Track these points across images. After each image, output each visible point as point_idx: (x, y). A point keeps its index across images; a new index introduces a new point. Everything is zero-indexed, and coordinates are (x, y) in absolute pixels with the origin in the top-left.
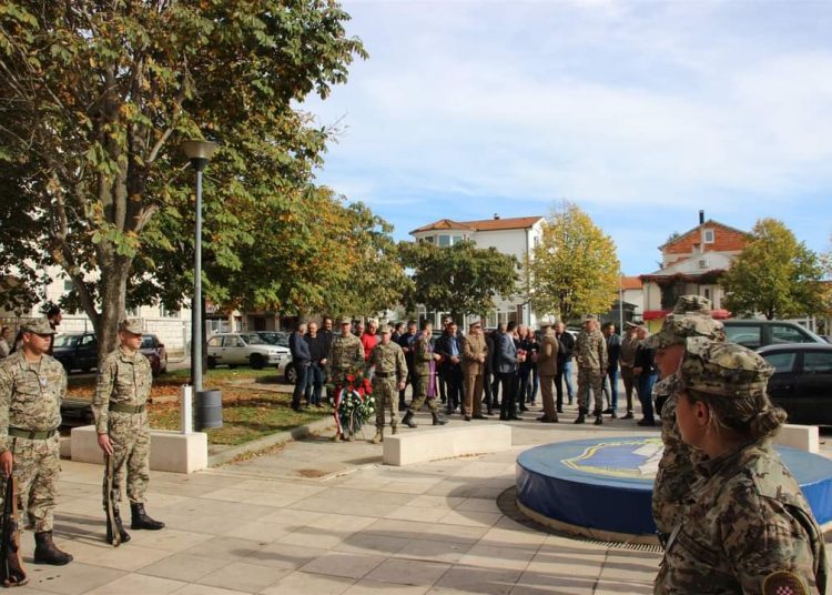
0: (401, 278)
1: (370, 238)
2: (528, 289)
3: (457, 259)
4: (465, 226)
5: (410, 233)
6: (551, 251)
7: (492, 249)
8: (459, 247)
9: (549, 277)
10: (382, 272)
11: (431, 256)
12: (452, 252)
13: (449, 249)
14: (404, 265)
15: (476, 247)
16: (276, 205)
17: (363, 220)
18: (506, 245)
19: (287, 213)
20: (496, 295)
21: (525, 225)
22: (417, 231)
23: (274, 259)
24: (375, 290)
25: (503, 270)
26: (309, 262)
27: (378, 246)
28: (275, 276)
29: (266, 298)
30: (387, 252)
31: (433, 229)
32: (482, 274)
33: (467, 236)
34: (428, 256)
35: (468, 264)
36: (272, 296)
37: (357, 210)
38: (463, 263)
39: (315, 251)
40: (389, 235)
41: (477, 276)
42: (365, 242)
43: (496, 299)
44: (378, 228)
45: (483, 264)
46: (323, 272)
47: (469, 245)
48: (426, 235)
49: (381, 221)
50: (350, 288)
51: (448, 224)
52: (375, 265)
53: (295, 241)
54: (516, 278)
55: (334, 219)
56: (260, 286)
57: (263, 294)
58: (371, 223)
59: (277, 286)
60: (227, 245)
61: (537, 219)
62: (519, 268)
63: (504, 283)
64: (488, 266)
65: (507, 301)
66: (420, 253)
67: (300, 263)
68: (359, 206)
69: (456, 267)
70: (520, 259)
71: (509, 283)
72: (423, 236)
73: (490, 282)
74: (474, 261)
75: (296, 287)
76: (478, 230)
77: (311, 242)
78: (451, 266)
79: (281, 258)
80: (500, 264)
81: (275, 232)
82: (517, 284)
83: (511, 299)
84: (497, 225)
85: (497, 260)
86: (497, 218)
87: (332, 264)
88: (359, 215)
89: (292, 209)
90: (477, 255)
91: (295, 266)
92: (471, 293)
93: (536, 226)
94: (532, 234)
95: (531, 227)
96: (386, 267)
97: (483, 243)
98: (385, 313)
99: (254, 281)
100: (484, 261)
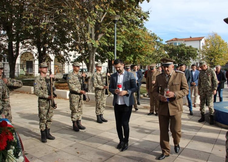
0: (165, 54)
1: (156, 43)
2: (200, 58)
3: (180, 49)
4: (181, 40)
5: (166, 42)
6: (207, 47)
7: (190, 46)
8: (181, 46)
9: (207, 54)
10: (160, 53)
11: (173, 48)
12: (179, 47)
13: (178, 46)
14: (165, 50)
15: (186, 46)
16: (135, 33)
17: (154, 38)
18: (194, 45)
19: (139, 35)
20: (191, 59)
21: (200, 39)
22: (168, 41)
23: (132, 48)
24: (158, 58)
25: (194, 52)
26: (141, 50)
27: (158, 45)
28: (132, 53)
29: (130, 59)
30: (161, 47)
31: (172, 41)
32: (188, 53)
33: (183, 43)
34: (172, 48)
35: (184, 50)
36: (131, 58)
37: (153, 35)
38: (182, 50)
39: (143, 46)
40: (161, 42)
41: (186, 54)
42: (155, 44)
43: (191, 60)
44: (158, 40)
45: (188, 51)
46: (145, 52)
47: (184, 45)
48: (170, 42)
49: (159, 38)
50: (150, 57)
51: (176, 39)
52: (158, 50)
53: (138, 43)
54: (197, 55)
55: (149, 37)
56: (128, 56)
57: (129, 58)
58: (157, 38)
59: (132, 56)
60: (122, 44)
61: (203, 37)
62: (198, 52)
63: (194, 56)
64: (189, 51)
65: (194, 61)
66: (169, 47)
67: (139, 50)
68: (153, 34)
69: (180, 51)
70: (199, 49)
71: (195, 56)
73: (190, 56)
74: (185, 50)
75: (138, 56)
76: (185, 41)
77: (142, 44)
78: (179, 51)
79: (134, 48)
80: (193, 51)
81: (132, 41)
82: (198, 56)
83: (196, 61)
84: (191, 39)
85: (192, 49)
86: (191, 37)
87: (148, 50)
89: (140, 34)
90: (186, 48)
91: (137, 51)
92: (184, 59)
93: (203, 40)
94: (201, 42)
95: (201, 40)
96: (160, 51)
97: (188, 44)
98: (159, 64)
99: (126, 55)
100: (188, 50)
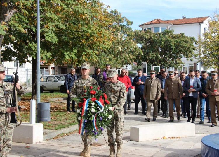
0: (136, 49)
1: (120, 28)
2: (200, 54)
3: (163, 39)
4: (168, 22)
5: (140, 26)
6: (213, 35)
7: (182, 34)
8: (165, 33)
9: (212, 48)
10: (126, 45)
11: (151, 37)
12: (161, 35)
13: (160, 34)
14: (137, 42)
15: (174, 33)
16: (77, 10)
17: (117, 19)
18: (189, 32)
19: (83, 14)
20: (184, 58)
21: (199, 21)
22: (143, 25)
23: (74, 38)
24: (123, 55)
25: (187, 45)
26: (91, 40)
27: (124, 33)
28: (74, 46)
29: (70, 57)
30: (129, 35)
31: (151, 24)
32: (176, 47)
33: (169, 27)
34: (149, 37)
35: (169, 41)
36: (73, 56)
37: (114, 14)
38: (167, 41)
39: (94, 33)
40: (130, 26)
41: (174, 48)
42: (118, 30)
43: (184, 59)
44: (124, 23)
45: (177, 42)
46: (98, 45)
47: (170, 32)
48: (148, 27)
49: (126, 19)
50: (110, 53)
51: (159, 21)
52: (123, 42)
53: (84, 29)
54: (194, 49)
55: (103, 18)
56: (67, 51)
57: (69, 55)
58: (121, 20)
59: (75, 51)
60: (52, 30)
61: (206, 18)
62: (196, 44)
63: (188, 52)
64: (180, 43)
65: (189, 61)
66: (145, 36)
67: (87, 40)
68: (115, 12)
69: (163, 43)
70: (197, 39)
71: (190, 52)
72: (146, 27)
73: (180, 51)
74: (172, 40)
75: (85, 51)
76: (174, 24)
77: (92, 29)
78: (161, 42)
79: (77, 37)
80: (186, 42)
82: (195, 52)
83: (191, 60)
84: (185, 22)
85: (185, 40)
86: (184, 18)
87: (103, 40)
88: (115, 16)
89: (85, 12)
90: (174, 37)
91: (84, 42)
92: (171, 56)
93: (206, 21)
94: (203, 26)
95: (202, 22)
96: (128, 43)
97: (177, 31)
98: (127, 66)
99: (63, 48)
100: (178, 40)
